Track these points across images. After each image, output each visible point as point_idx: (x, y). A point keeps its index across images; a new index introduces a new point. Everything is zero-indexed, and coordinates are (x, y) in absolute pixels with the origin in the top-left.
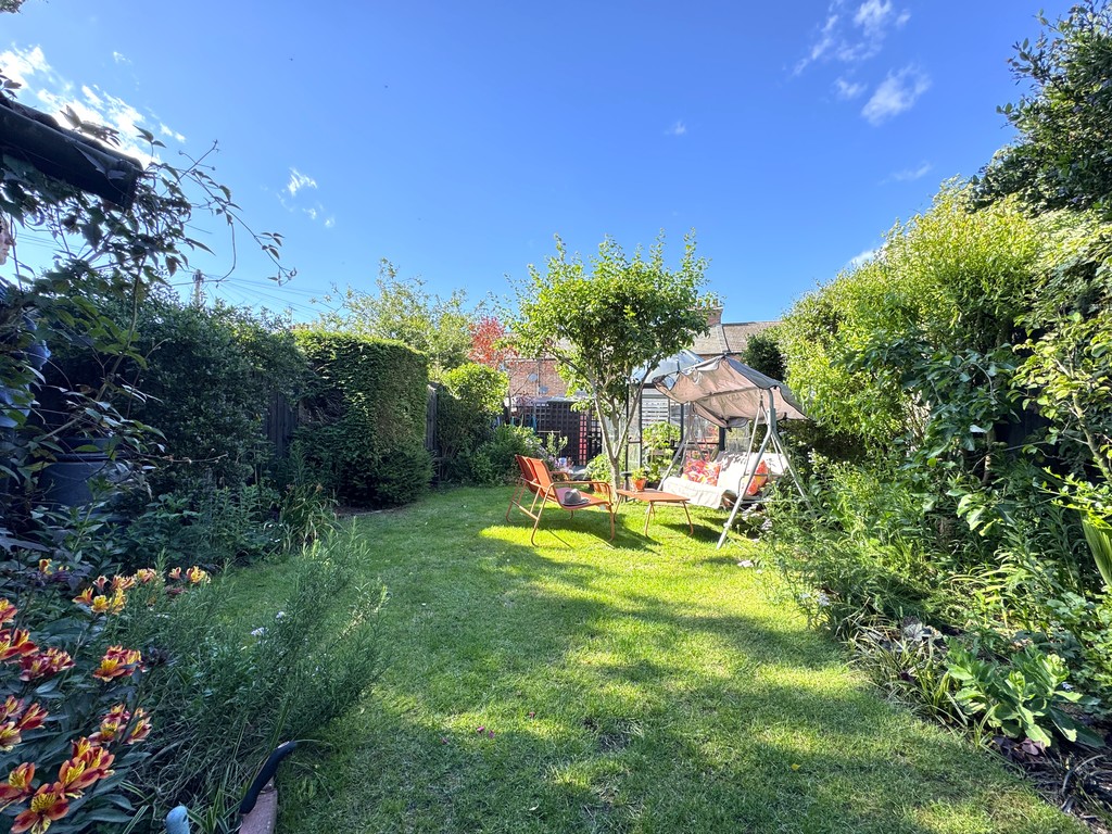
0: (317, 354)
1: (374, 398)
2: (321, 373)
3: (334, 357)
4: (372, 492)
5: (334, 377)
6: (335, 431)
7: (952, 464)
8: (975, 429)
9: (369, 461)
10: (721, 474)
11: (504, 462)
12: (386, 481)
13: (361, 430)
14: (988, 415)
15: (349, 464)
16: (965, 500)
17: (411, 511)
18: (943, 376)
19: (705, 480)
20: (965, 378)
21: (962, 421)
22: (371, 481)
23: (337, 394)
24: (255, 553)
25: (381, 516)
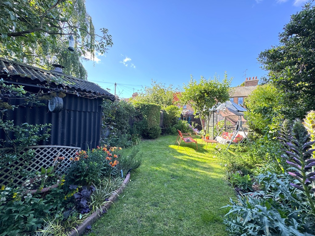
0: (138, 107)
1: (148, 116)
2: (138, 111)
3: (141, 108)
4: (148, 136)
5: (141, 112)
6: (141, 123)
9: (147, 129)
11: (179, 129)
12: (151, 133)
13: (146, 123)
15: (143, 130)
17: (156, 140)
22: (148, 133)
23: (141, 115)
24: (127, 146)
25: (150, 141)
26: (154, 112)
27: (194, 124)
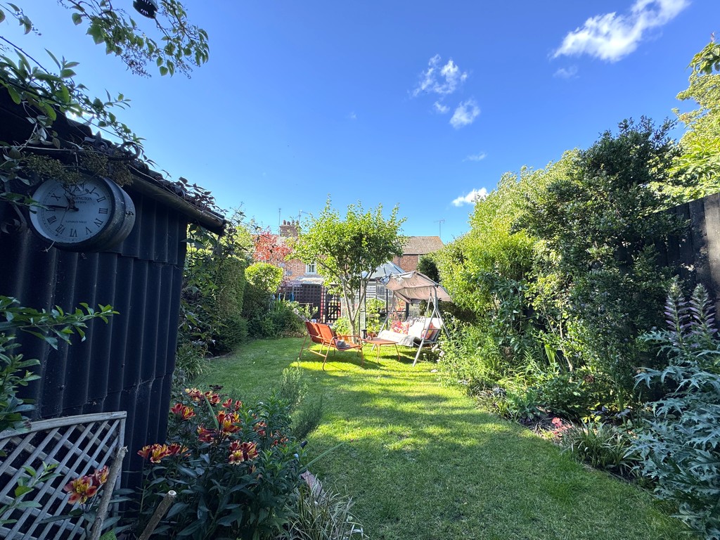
7: (508, 325)
8: (515, 312)
10: (410, 328)
11: (281, 323)
14: (519, 306)
16: (513, 340)
18: (504, 290)
19: (402, 332)
20: (511, 291)
21: (510, 309)
26: (233, 279)
27: (311, 308)
